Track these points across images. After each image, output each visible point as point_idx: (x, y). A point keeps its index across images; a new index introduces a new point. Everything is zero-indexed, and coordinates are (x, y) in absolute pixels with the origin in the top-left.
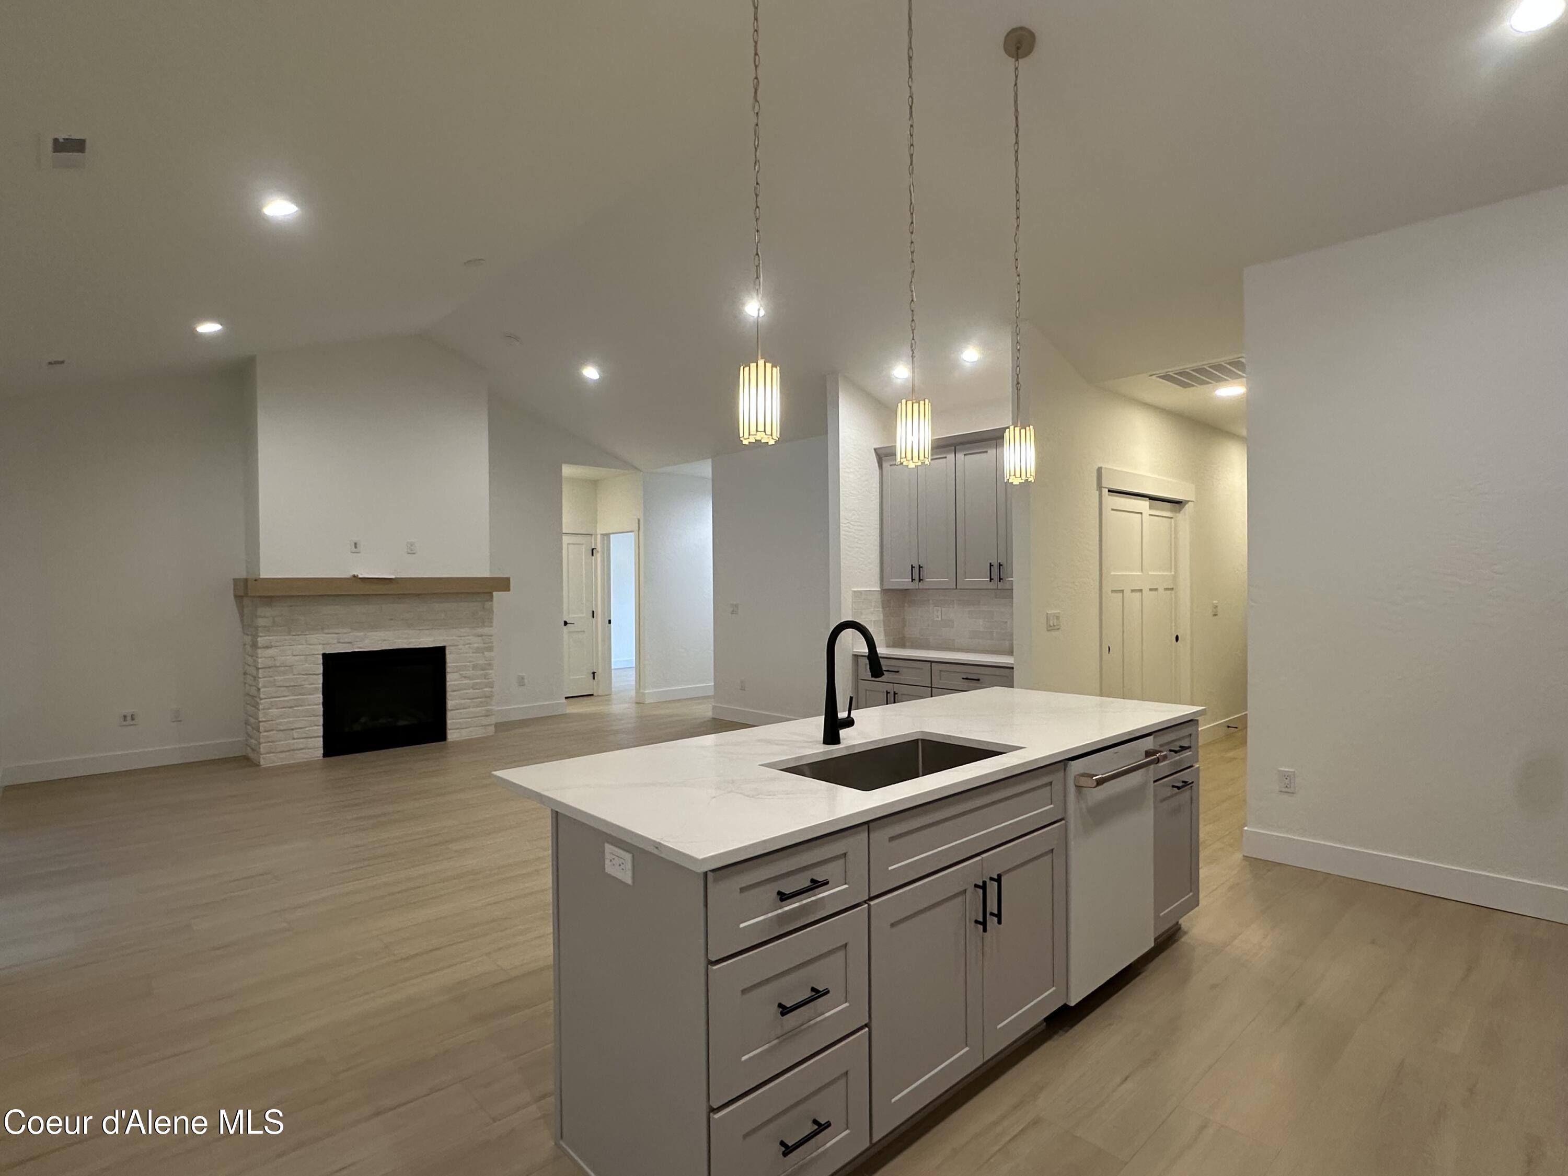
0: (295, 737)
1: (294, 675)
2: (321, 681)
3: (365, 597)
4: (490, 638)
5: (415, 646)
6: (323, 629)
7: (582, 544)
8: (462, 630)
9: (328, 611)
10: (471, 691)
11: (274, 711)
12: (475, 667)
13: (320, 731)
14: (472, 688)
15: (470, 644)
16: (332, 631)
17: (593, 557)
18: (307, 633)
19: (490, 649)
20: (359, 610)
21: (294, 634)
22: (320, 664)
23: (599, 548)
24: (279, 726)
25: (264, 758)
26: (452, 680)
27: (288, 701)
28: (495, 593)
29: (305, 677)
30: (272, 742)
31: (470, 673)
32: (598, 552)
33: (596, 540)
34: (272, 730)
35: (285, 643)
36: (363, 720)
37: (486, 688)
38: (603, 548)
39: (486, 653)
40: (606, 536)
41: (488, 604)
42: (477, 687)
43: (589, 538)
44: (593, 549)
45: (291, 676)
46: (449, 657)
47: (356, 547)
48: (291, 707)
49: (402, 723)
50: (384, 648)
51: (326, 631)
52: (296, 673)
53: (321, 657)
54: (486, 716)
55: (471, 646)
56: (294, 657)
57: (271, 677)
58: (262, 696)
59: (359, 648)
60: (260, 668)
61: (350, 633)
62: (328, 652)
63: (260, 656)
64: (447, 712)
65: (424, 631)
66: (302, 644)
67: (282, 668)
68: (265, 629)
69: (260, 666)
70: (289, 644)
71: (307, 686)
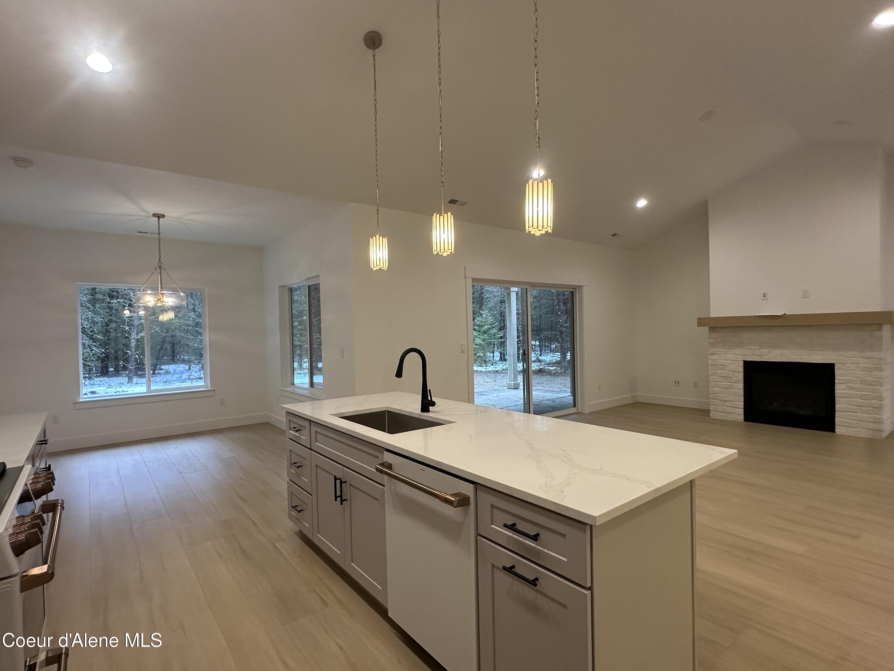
1: (727, 371)
2: (742, 376)
4: (879, 360)
5: (807, 361)
6: (743, 346)
9: (747, 335)
10: (858, 400)
11: (717, 389)
12: (862, 382)
13: (742, 404)
14: (859, 397)
15: (858, 363)
16: (748, 347)
18: (734, 348)
19: (880, 370)
21: (727, 348)
22: (742, 366)
24: (719, 398)
25: (712, 413)
26: (840, 389)
27: (723, 385)
28: (883, 324)
29: (733, 372)
30: (717, 405)
31: (859, 386)
34: (716, 399)
35: (722, 353)
36: (775, 405)
37: (874, 399)
39: (874, 372)
41: (877, 334)
42: (864, 398)
45: (725, 371)
46: (837, 372)
47: (765, 297)
48: (726, 389)
49: (801, 412)
51: (745, 347)
53: (742, 362)
55: (859, 365)
56: (726, 361)
57: (715, 370)
58: (710, 380)
59: (766, 359)
60: (710, 365)
61: (760, 349)
62: (746, 360)
63: (709, 359)
64: (836, 412)
65: (815, 352)
66: (731, 354)
67: (720, 366)
68: (712, 345)
69: (709, 364)
70: (724, 353)
71: (734, 378)
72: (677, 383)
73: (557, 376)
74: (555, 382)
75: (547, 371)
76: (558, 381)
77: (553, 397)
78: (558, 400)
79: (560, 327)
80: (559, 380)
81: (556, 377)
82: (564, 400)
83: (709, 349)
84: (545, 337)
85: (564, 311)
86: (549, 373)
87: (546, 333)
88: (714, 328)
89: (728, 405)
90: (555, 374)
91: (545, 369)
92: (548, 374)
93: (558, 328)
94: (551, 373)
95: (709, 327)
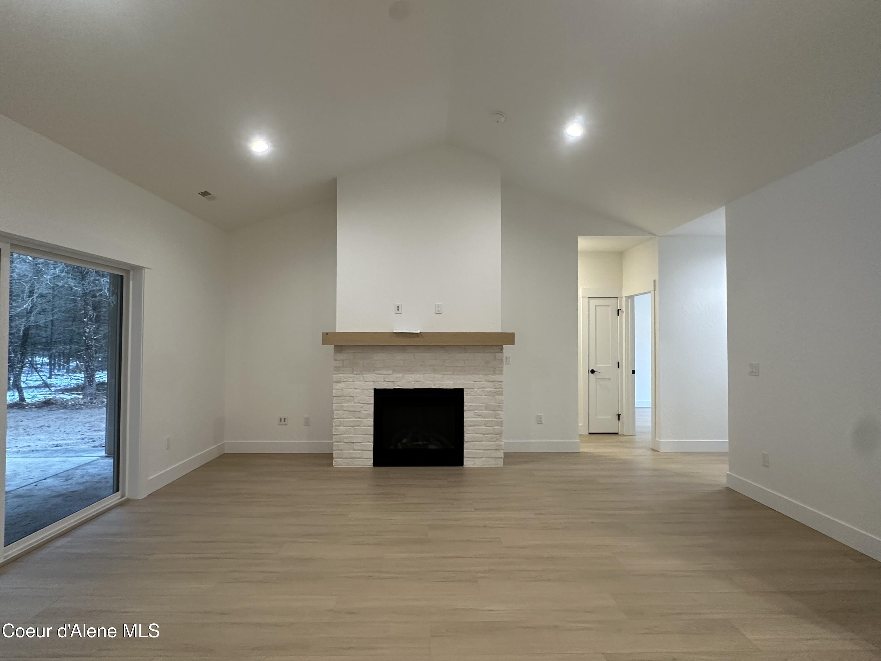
0: (355, 449)
1: (355, 403)
2: (372, 409)
3: (403, 348)
4: (500, 383)
5: (439, 387)
6: (374, 371)
7: (609, 306)
8: (478, 376)
9: (378, 357)
10: (484, 427)
11: (342, 428)
12: (487, 408)
13: (371, 445)
14: (485, 424)
15: (483, 388)
16: (379, 372)
17: (619, 316)
18: (364, 373)
19: (501, 393)
20: (399, 357)
21: (356, 373)
22: (372, 396)
23: (624, 309)
24: (345, 439)
25: (335, 461)
26: (468, 417)
27: (350, 421)
28: (504, 346)
29: (362, 405)
30: (341, 450)
31: (484, 412)
32: (623, 312)
33: (621, 301)
34: (341, 442)
35: (350, 380)
36: (404, 441)
37: (496, 426)
38: (627, 309)
39: (496, 397)
40: (631, 298)
41: (498, 355)
42: (488, 425)
43: (615, 300)
44: (618, 310)
45: (352, 404)
46: (466, 398)
47: (398, 310)
48: (353, 426)
49: (432, 447)
50: (416, 387)
51: (376, 372)
52: (356, 402)
53: (373, 391)
54: (496, 450)
55: (484, 389)
56: (355, 390)
57: (340, 403)
58: (335, 417)
59: (399, 386)
60: (334, 397)
61: (392, 374)
62: (377, 388)
63: (334, 387)
64: (464, 443)
65: (446, 376)
66: (360, 381)
67: (347, 398)
68: (337, 369)
69: (334, 395)
70: (352, 380)
71: (363, 412)
72: (283, 420)
73: (78, 409)
74: (74, 420)
75: (59, 403)
76: (79, 420)
77: (67, 466)
78: (78, 471)
79: (86, 339)
80: (82, 416)
81: (75, 412)
82: (92, 470)
83: (334, 375)
84: (59, 352)
85: (93, 317)
86: (64, 405)
87: (61, 347)
88: (341, 346)
89: (355, 448)
90: (73, 406)
91: (56, 400)
92: (62, 408)
93: (83, 341)
94: (66, 406)
95: (335, 346)
